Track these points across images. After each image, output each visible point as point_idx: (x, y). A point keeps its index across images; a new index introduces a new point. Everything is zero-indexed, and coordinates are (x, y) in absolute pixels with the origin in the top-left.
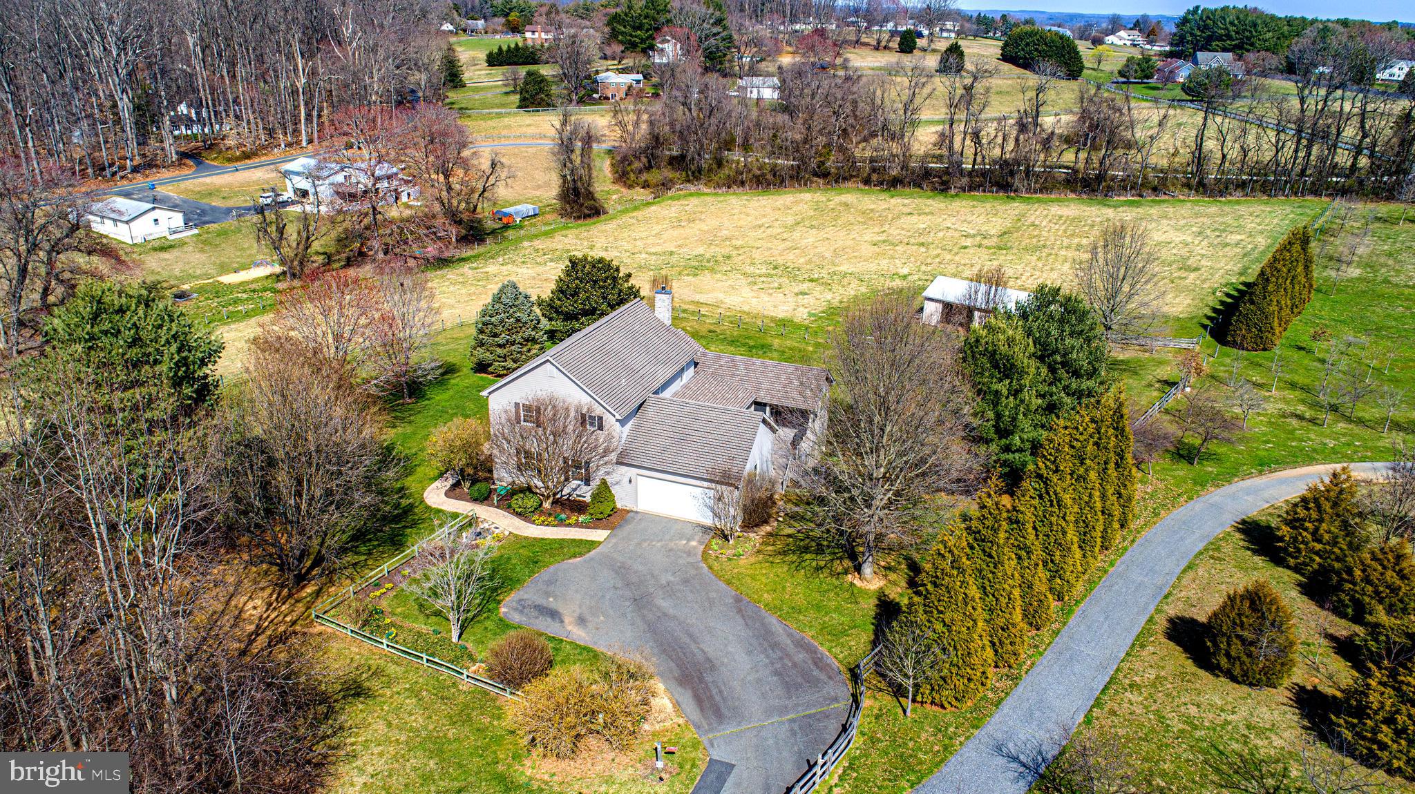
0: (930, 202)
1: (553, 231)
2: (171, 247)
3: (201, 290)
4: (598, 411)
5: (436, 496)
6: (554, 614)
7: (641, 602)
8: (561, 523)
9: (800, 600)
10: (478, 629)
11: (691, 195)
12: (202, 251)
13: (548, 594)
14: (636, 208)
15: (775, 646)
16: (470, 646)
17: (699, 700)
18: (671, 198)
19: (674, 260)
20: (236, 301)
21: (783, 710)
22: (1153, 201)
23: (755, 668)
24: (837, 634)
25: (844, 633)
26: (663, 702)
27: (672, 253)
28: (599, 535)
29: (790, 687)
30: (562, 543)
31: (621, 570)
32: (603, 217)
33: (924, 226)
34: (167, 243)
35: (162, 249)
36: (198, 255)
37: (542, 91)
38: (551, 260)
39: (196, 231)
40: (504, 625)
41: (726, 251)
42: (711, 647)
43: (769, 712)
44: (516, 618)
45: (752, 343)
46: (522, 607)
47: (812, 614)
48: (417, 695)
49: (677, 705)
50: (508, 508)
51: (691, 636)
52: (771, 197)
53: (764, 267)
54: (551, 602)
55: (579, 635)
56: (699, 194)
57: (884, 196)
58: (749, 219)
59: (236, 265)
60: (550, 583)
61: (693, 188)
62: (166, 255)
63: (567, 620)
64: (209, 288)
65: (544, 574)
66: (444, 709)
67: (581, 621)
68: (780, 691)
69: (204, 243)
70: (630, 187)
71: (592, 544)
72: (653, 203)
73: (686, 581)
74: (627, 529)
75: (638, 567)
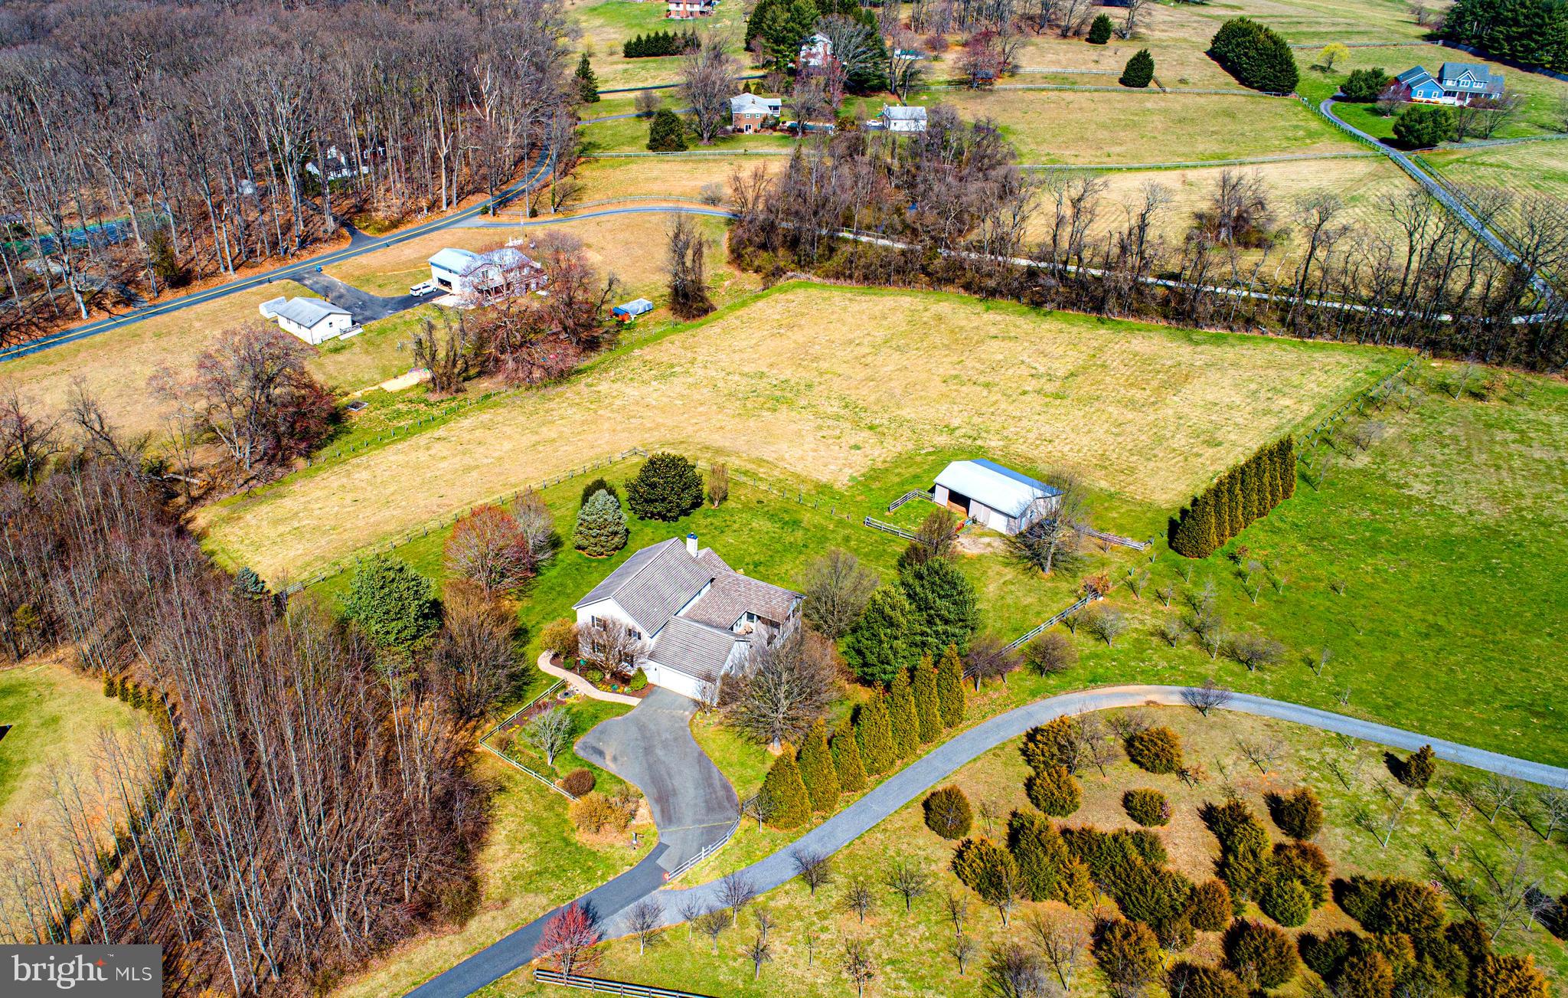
0: (1020, 321)
1: (664, 334)
2: (343, 348)
3: (369, 399)
4: (639, 628)
5: (544, 663)
6: (601, 753)
7: (648, 750)
8: (614, 691)
9: (734, 759)
10: (561, 758)
11: (800, 286)
12: (367, 352)
13: (599, 740)
14: (744, 304)
15: (710, 785)
16: (557, 768)
17: (663, 811)
18: (780, 290)
19: (762, 384)
20: (399, 414)
21: (701, 822)
22: (1240, 338)
23: (696, 797)
24: (746, 782)
25: (750, 782)
26: (643, 812)
27: (762, 375)
28: (634, 701)
29: (710, 809)
30: (613, 705)
31: (642, 728)
32: (711, 315)
33: (1001, 357)
34: (340, 344)
35: (336, 350)
36: (364, 357)
37: (672, 131)
38: (656, 378)
39: (360, 330)
40: (575, 757)
41: (811, 376)
42: (677, 782)
43: (694, 822)
44: (581, 754)
45: (787, 518)
46: (585, 748)
47: (737, 768)
48: (529, 793)
49: (651, 813)
50: (585, 677)
51: (669, 774)
52: (874, 297)
53: (835, 403)
54: (601, 745)
55: (611, 767)
56: (808, 284)
57: (980, 307)
58: (845, 329)
59: (394, 370)
60: (602, 732)
61: (803, 276)
62: (340, 358)
63: (608, 757)
64: (376, 396)
65: (598, 726)
66: (542, 802)
67: (615, 759)
68: (703, 812)
69: (370, 344)
70: (744, 270)
71: (629, 708)
72: (761, 297)
73: (676, 739)
74: (651, 699)
75: (652, 727)
